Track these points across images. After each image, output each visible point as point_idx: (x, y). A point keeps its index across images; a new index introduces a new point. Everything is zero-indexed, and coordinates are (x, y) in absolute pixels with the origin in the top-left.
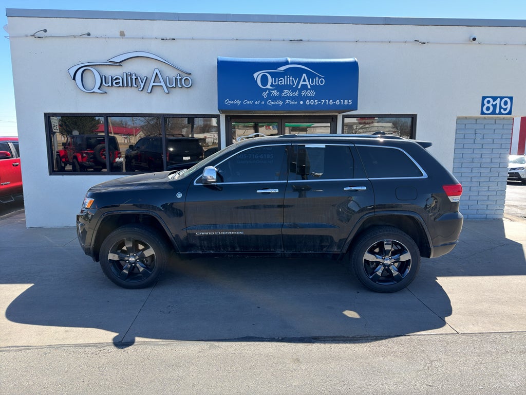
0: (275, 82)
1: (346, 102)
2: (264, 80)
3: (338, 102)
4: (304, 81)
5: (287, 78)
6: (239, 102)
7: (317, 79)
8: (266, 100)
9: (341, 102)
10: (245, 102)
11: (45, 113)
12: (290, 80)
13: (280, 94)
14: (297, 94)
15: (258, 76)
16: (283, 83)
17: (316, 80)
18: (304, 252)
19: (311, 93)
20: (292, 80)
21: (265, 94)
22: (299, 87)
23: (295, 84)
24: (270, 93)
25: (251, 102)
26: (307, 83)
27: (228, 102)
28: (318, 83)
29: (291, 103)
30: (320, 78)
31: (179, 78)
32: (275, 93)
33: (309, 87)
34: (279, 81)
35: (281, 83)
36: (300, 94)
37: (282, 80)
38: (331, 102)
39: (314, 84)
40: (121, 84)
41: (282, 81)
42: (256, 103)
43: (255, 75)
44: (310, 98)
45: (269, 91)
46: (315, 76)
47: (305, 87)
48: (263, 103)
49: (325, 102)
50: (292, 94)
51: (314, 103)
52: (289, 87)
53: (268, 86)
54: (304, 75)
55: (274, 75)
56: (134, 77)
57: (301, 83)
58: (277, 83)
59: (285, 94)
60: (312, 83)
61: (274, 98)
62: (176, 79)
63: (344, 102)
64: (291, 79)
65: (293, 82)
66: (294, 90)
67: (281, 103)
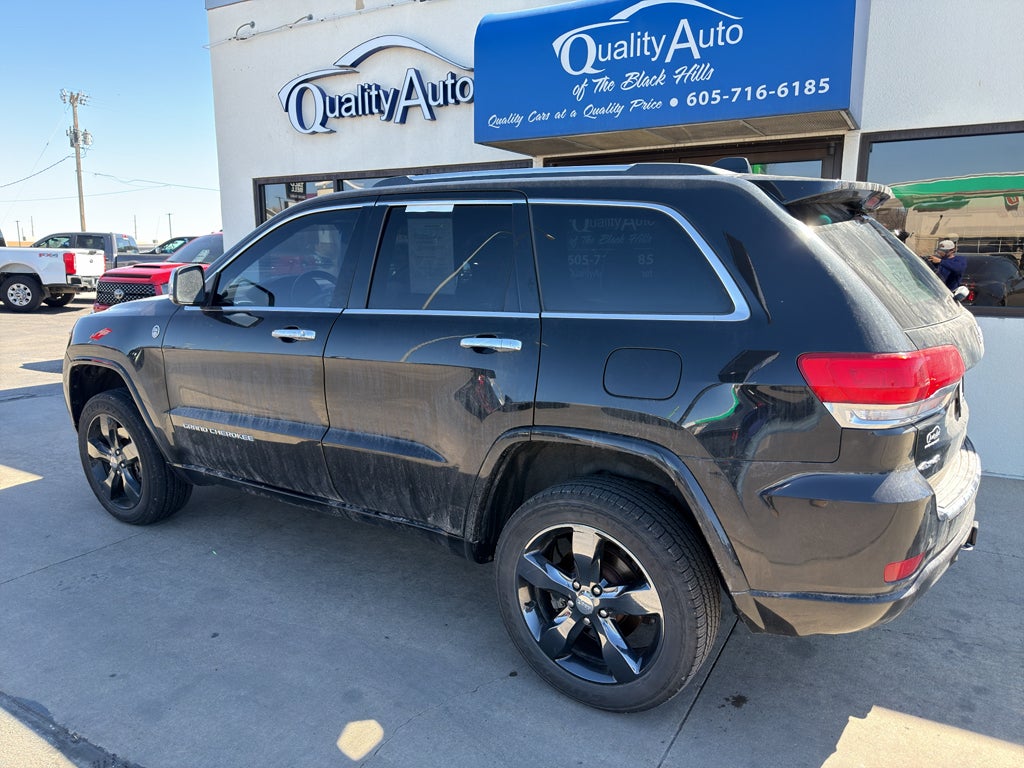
0: (604, 56)
1: (810, 87)
2: (578, 52)
3: (782, 91)
4: (683, 39)
5: (636, 37)
6: (518, 119)
7: (720, 28)
8: (580, 107)
9: (792, 89)
10: (534, 116)
11: (254, 180)
12: (642, 43)
13: (618, 85)
14: (660, 79)
15: (562, 45)
16: (625, 55)
17: (716, 33)
18: (386, 517)
19: (702, 73)
20: (650, 42)
21: (579, 91)
22: (668, 59)
23: (658, 51)
24: (592, 85)
25: (545, 116)
26: (691, 44)
27: (496, 122)
28: (724, 39)
29: (646, 106)
30: (728, 23)
31: (450, 82)
32: (604, 84)
33: (697, 55)
34: (613, 50)
35: (620, 54)
36: (670, 79)
37: (621, 46)
38: (762, 93)
39: (711, 43)
40: (353, 111)
41: (624, 50)
42: (558, 116)
43: (557, 45)
44: (698, 87)
45: (590, 82)
46: (714, 20)
47: (683, 57)
48: (574, 114)
49: (744, 94)
50: (647, 82)
51: (711, 99)
52: (640, 63)
53: (588, 69)
54: (684, 23)
55: (600, 37)
56: (374, 93)
57: (675, 46)
58: (609, 57)
59: (629, 85)
60: (706, 41)
61: (602, 99)
62: (445, 86)
63: (802, 87)
64: (646, 38)
65: (651, 48)
66: (652, 69)
67: (619, 109)
